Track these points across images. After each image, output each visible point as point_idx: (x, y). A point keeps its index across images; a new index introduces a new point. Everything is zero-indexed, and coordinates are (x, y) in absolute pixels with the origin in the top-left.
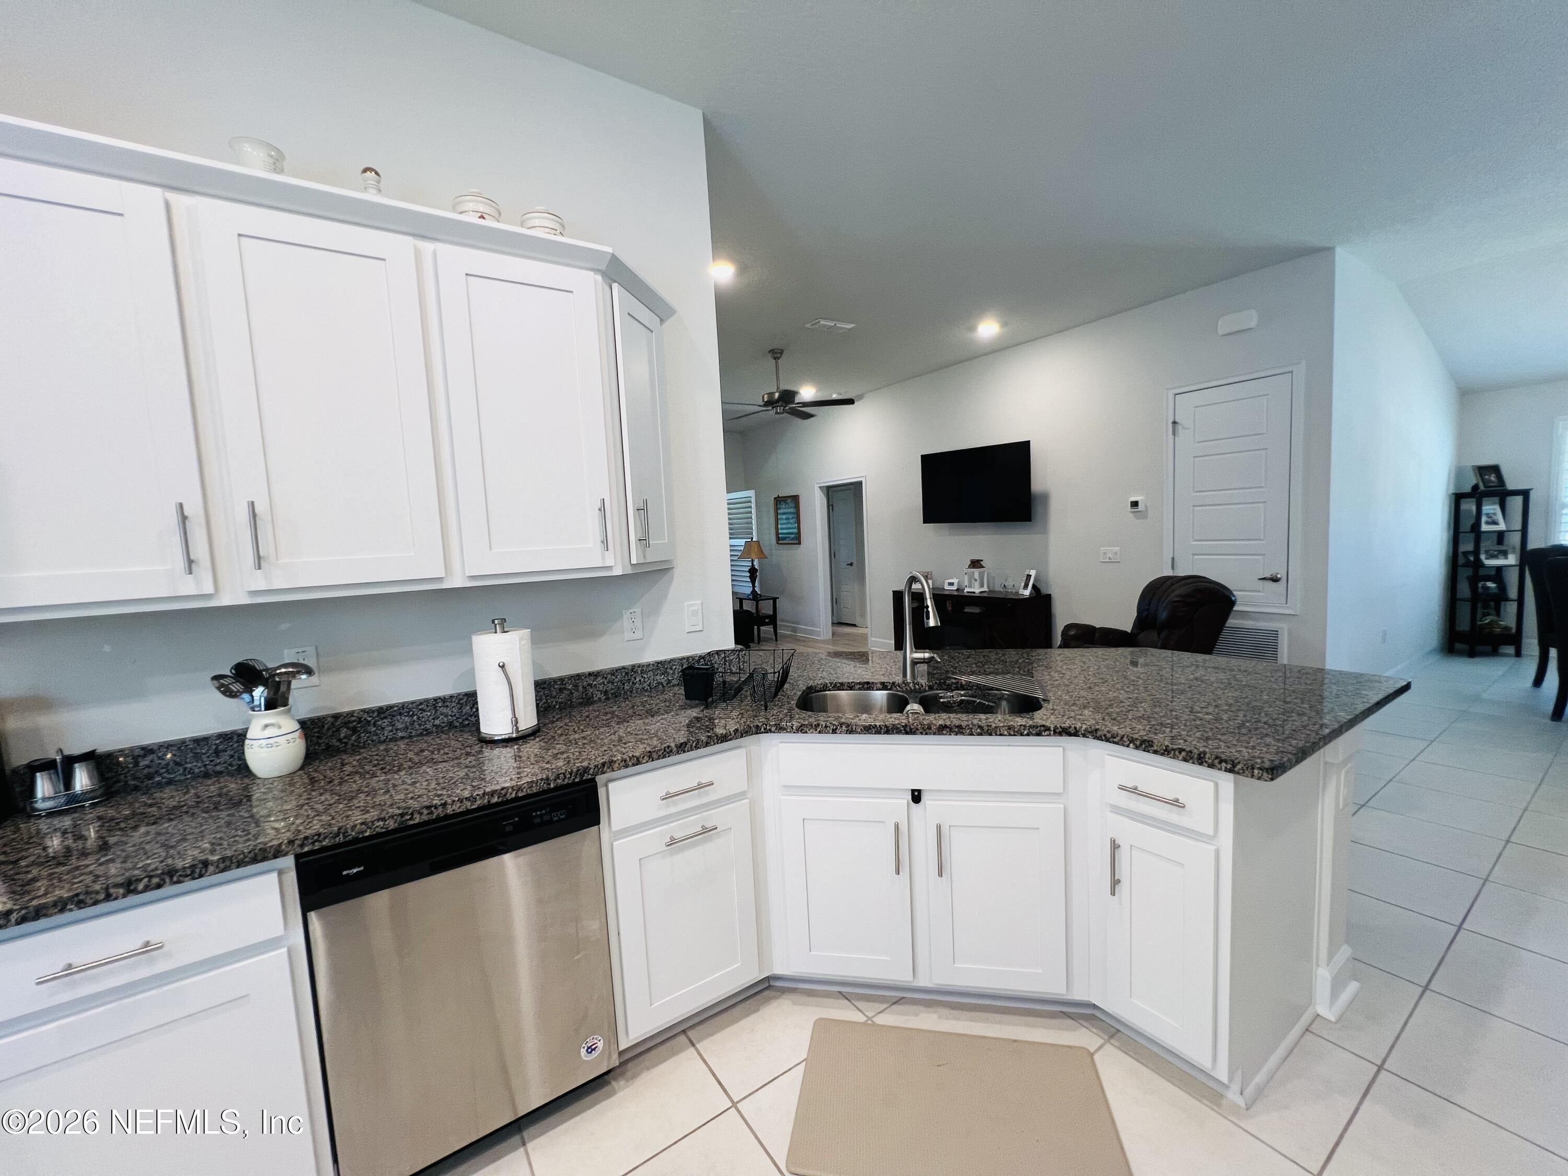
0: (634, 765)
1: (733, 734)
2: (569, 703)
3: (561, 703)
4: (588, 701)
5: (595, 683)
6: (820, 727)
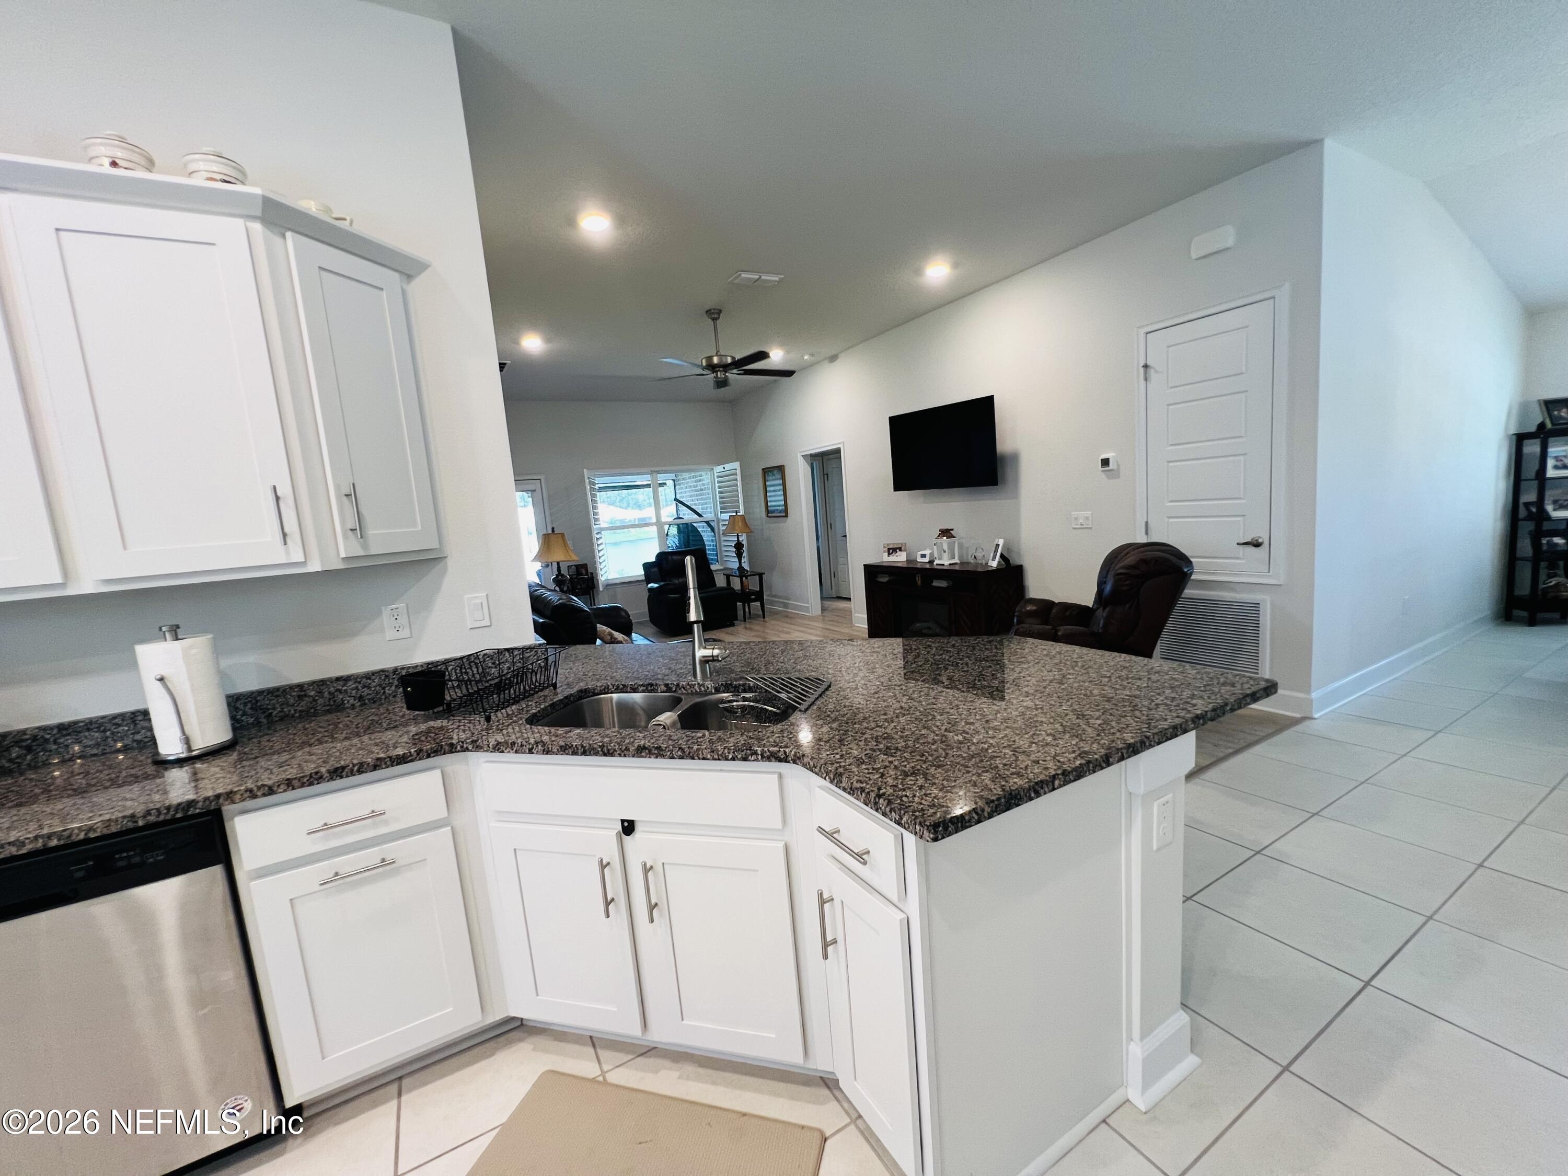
0: (264, 795)
1: (415, 755)
2: (312, 711)
3: (300, 711)
4: (337, 707)
5: (345, 688)
6: (516, 745)
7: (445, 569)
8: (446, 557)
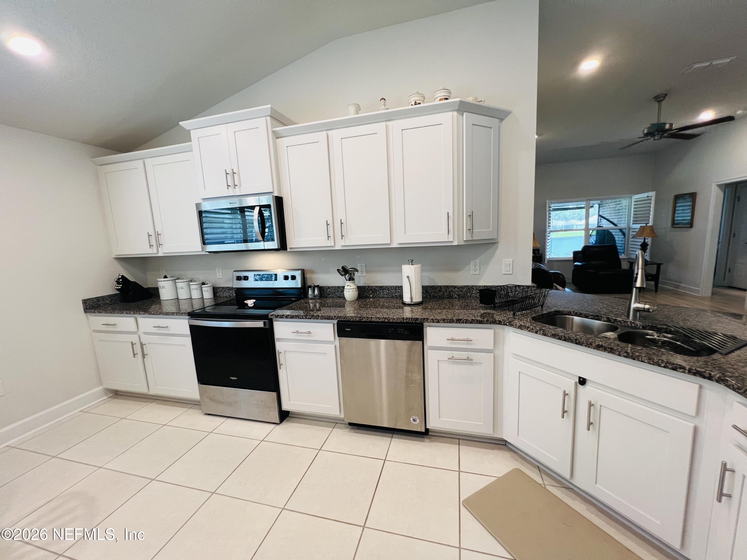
0: (436, 322)
1: (486, 321)
2: (443, 296)
3: (439, 296)
4: (450, 297)
5: (454, 290)
6: (530, 328)
7: (497, 248)
8: (498, 242)
